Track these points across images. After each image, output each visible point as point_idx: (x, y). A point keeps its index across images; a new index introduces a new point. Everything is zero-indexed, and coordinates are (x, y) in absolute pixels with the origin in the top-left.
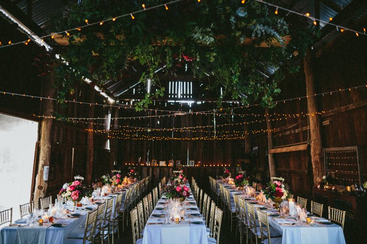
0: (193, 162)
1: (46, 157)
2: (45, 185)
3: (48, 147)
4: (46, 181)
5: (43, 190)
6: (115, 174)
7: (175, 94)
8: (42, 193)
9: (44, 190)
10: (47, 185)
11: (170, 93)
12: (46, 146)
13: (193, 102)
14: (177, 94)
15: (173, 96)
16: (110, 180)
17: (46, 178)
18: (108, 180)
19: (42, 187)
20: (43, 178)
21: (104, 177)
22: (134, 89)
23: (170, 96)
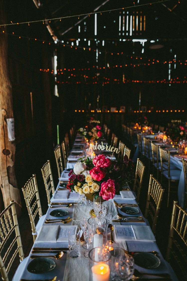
0: (145, 107)
1: (8, 104)
2: (12, 147)
3: (8, 87)
4: (12, 142)
5: (10, 156)
6: (95, 125)
7: (125, 31)
8: (10, 159)
9: (12, 156)
10: (14, 148)
11: (120, 30)
12: (4, 85)
13: (146, 40)
14: (129, 32)
15: (123, 34)
16: (90, 133)
17: (13, 138)
18: (87, 134)
19: (8, 151)
20: (7, 137)
21: (81, 130)
22: (79, 27)
23: (120, 34)
